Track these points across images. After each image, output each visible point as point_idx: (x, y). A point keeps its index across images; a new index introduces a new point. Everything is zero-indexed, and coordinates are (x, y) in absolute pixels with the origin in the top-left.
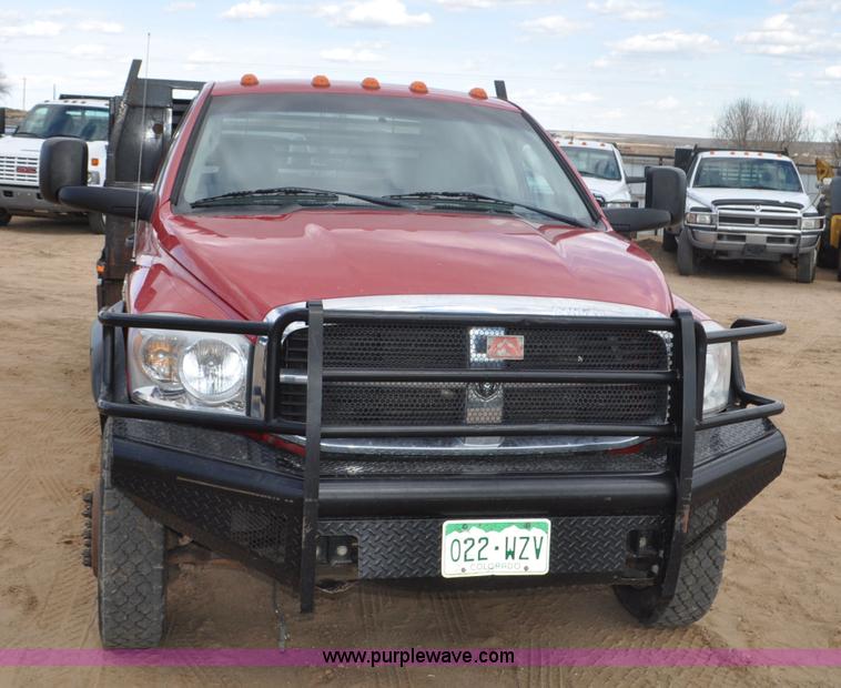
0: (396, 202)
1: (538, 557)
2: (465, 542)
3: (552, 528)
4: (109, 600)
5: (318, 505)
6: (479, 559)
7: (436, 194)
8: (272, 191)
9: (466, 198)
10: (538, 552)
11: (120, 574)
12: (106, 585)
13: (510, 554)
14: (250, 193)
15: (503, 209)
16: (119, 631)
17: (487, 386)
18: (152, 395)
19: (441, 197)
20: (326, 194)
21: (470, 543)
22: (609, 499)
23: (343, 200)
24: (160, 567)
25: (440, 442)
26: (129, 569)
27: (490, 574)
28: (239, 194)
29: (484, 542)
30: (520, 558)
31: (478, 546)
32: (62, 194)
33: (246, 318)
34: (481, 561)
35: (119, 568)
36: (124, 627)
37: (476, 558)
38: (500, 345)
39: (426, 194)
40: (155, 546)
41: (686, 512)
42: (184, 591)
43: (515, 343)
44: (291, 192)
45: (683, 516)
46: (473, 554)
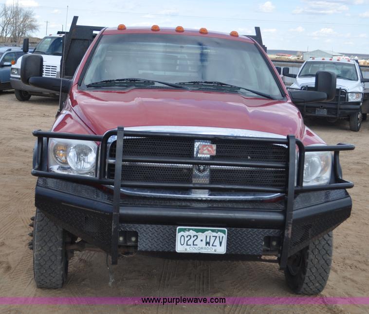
0: (180, 86)
1: (221, 246)
2: (187, 237)
3: (228, 233)
4: (37, 262)
5: (119, 216)
6: (193, 245)
7: (202, 82)
8: (123, 80)
9: (216, 85)
10: (221, 243)
11: (42, 251)
12: (36, 255)
13: (208, 243)
14: (113, 80)
15: (234, 90)
16: (42, 277)
17: (202, 168)
18: (58, 169)
19: (204, 84)
20: (149, 81)
21: (189, 237)
22: (254, 220)
23: (157, 84)
24: (61, 249)
25: (180, 193)
26: (46, 248)
27: (198, 252)
28: (108, 81)
29: (195, 237)
30: (213, 245)
31: (193, 239)
32: (30, 80)
33: (95, 134)
34: (194, 246)
35: (42, 248)
36: (44, 276)
37: (192, 244)
38: (205, 148)
39: (196, 82)
40: (58, 239)
41: (290, 228)
42: (79, 267)
43: (212, 148)
44: (132, 80)
45: (288, 229)
46: (190, 242)
